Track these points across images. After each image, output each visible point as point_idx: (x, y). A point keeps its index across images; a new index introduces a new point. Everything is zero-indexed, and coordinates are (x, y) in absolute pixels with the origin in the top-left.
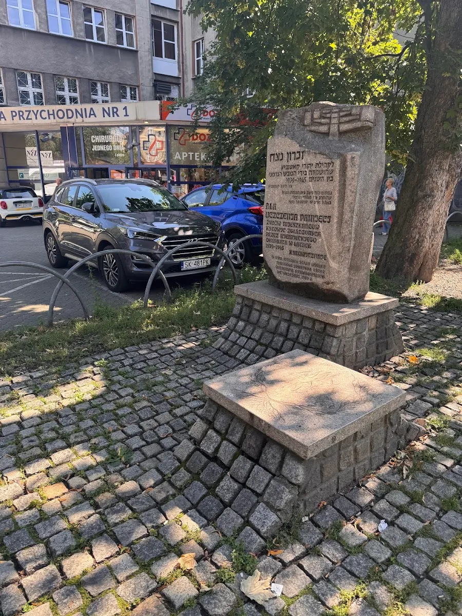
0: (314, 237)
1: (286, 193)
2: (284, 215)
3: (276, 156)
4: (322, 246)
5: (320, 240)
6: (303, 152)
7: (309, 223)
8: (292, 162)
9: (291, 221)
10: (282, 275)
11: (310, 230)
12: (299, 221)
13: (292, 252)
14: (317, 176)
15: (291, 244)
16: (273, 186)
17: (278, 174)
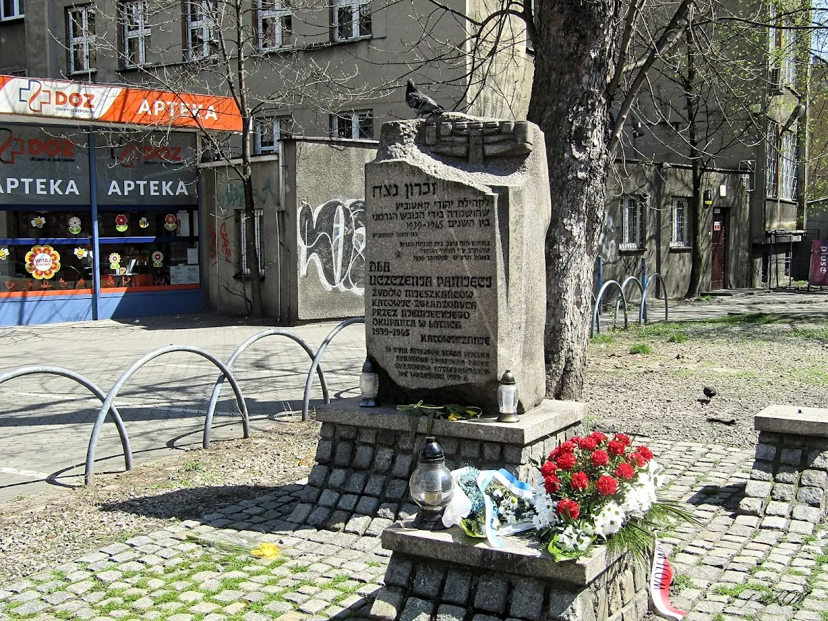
0: (464, 310)
1: (408, 245)
2: (404, 280)
3: (383, 190)
4: (481, 322)
5: (477, 314)
6: (433, 185)
7: (454, 289)
8: (416, 198)
9: (420, 289)
10: (410, 378)
11: (457, 300)
12: (435, 287)
13: (426, 338)
14: (462, 219)
15: (422, 325)
16: (381, 235)
17: (390, 217)
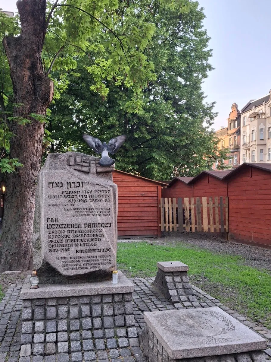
0: (98, 237)
1: (69, 210)
2: (67, 225)
3: (54, 185)
4: (106, 242)
5: (104, 239)
6: (82, 183)
7: (93, 229)
8: (73, 189)
9: (75, 229)
10: (70, 270)
11: (94, 233)
12: (83, 228)
13: (79, 251)
14: (97, 198)
15: (77, 246)
16: (53, 205)
17: (58, 197)
